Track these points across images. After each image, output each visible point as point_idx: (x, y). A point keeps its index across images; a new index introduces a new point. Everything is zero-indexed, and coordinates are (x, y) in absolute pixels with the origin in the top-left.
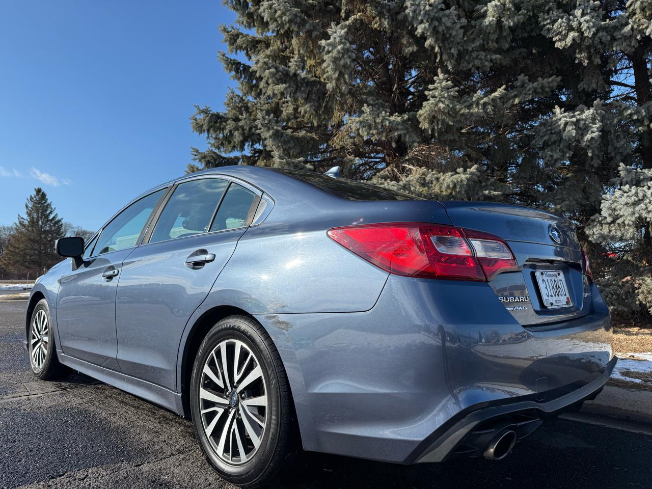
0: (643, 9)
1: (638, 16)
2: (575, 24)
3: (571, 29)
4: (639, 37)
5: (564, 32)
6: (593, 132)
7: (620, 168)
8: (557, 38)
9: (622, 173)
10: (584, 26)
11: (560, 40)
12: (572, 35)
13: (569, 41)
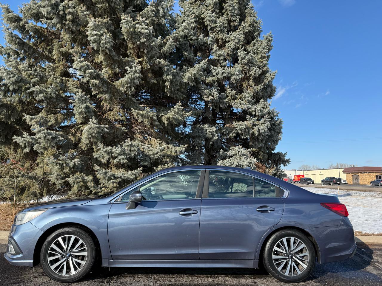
0: (231, 96)
1: (230, 97)
2: (212, 94)
3: (210, 94)
4: (228, 104)
5: (208, 95)
6: (216, 137)
7: (220, 151)
8: (206, 96)
9: (221, 153)
10: (215, 96)
11: (206, 97)
12: (211, 97)
13: (209, 99)
